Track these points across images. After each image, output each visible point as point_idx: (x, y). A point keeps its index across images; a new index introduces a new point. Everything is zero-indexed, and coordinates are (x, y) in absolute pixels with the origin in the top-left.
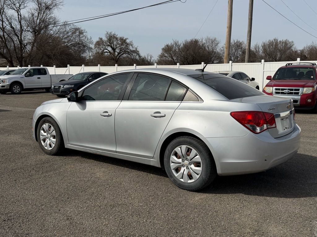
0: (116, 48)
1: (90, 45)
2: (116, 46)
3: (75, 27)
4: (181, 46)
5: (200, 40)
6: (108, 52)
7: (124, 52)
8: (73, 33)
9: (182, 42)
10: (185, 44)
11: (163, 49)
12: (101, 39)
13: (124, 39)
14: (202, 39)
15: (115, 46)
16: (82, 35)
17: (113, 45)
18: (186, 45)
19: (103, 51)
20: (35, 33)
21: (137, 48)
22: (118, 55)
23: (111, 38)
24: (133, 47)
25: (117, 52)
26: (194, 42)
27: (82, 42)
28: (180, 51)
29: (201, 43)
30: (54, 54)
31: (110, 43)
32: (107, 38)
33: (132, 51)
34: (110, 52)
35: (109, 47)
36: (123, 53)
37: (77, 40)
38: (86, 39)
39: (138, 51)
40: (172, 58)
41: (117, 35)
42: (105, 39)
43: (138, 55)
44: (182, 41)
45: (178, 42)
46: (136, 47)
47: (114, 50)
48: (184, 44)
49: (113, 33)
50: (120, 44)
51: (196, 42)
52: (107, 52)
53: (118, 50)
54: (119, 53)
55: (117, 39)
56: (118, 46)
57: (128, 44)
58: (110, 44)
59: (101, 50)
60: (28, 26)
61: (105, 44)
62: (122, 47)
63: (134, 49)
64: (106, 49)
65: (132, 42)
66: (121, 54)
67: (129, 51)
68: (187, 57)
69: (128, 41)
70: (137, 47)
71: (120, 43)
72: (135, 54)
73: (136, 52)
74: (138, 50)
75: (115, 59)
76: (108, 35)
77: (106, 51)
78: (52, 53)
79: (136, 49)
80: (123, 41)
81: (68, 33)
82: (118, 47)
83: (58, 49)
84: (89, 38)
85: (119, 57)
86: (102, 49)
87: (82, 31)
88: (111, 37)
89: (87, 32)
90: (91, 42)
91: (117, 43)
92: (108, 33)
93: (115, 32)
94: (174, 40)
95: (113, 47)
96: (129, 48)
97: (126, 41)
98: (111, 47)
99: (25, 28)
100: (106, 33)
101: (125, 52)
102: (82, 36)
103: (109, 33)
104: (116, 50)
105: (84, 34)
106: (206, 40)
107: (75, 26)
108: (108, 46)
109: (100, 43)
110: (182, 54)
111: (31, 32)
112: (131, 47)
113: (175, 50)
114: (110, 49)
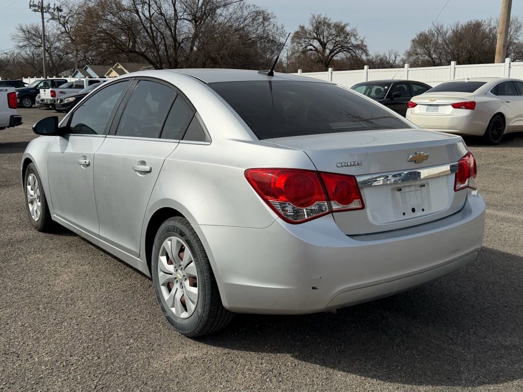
0: (327, 42)
1: (281, 38)
2: (327, 38)
3: (257, 9)
4: (448, 34)
5: (485, 22)
6: (313, 49)
7: (340, 48)
8: (253, 20)
9: (449, 27)
10: (455, 29)
11: (413, 41)
12: (302, 28)
13: (343, 25)
14: (491, 20)
15: (325, 38)
16: (267, 21)
17: (322, 38)
18: (457, 31)
19: (306, 47)
20: (196, 22)
21: (364, 40)
22: (330, 53)
23: (320, 25)
24: (356, 39)
25: (329, 50)
26: (474, 25)
27: (268, 34)
28: (446, 44)
29: (488, 28)
30: (222, 57)
31: (316, 33)
32: (312, 25)
33: (354, 47)
34: (316, 49)
35: (315, 41)
36: (338, 50)
37: (260, 30)
38: (275, 28)
39: (365, 46)
40: (430, 56)
41: (330, 19)
42: (309, 27)
43: (366, 52)
44: (451, 26)
45: (442, 27)
46: (362, 38)
47: (324, 45)
48: (453, 31)
49: (323, 16)
50: (334, 35)
51: (478, 25)
52: (311, 50)
53: (330, 46)
54: (331, 51)
55: (329, 25)
56: (331, 38)
57: (348, 34)
58: (317, 36)
59: (302, 46)
60: (185, 11)
61: (308, 36)
62: (338, 39)
63: (359, 43)
64: (311, 45)
65: (355, 31)
66: (335, 52)
67: (349, 45)
68: (458, 54)
69: (348, 29)
70: (364, 38)
71: (334, 32)
72: (360, 52)
73: (362, 47)
74: (364, 44)
75: (324, 61)
76: (314, 21)
77: (311, 47)
78: (219, 54)
79: (362, 43)
80: (340, 29)
81: (245, 20)
82: (331, 40)
83: (229, 47)
84: (280, 27)
85: (332, 57)
86: (303, 44)
87: (268, 15)
88: (320, 23)
89: (275, 17)
90: (283, 34)
91: (328, 33)
92: (314, 17)
93: (326, 15)
94: (435, 24)
95: (322, 40)
96: (350, 41)
97: (345, 29)
98: (319, 40)
99: (180, 14)
100: (311, 16)
101: (343, 49)
102: (267, 23)
103: (316, 17)
104: (327, 45)
105: (271, 20)
106: (497, 21)
107: (257, 7)
108: (314, 38)
109: (299, 35)
110: (449, 48)
111: (190, 21)
112: (354, 39)
113: (437, 43)
114: (316, 44)
